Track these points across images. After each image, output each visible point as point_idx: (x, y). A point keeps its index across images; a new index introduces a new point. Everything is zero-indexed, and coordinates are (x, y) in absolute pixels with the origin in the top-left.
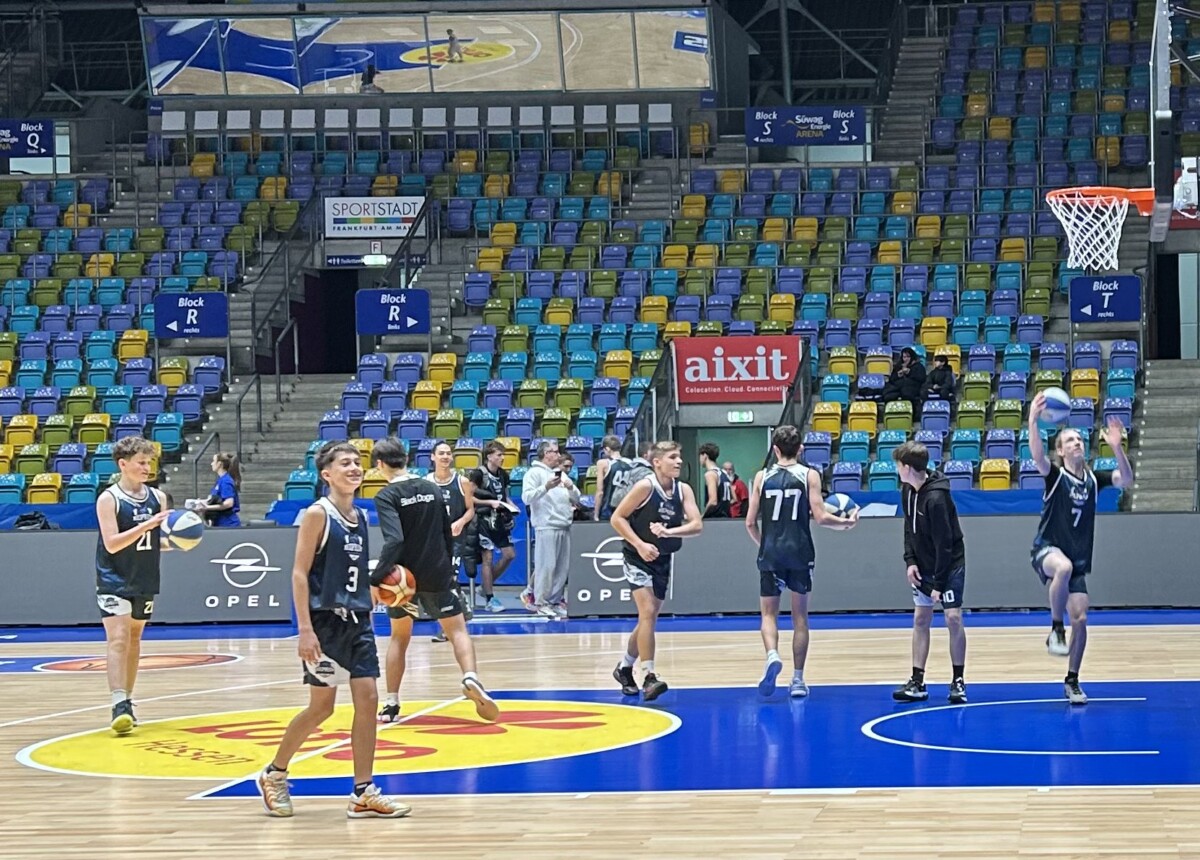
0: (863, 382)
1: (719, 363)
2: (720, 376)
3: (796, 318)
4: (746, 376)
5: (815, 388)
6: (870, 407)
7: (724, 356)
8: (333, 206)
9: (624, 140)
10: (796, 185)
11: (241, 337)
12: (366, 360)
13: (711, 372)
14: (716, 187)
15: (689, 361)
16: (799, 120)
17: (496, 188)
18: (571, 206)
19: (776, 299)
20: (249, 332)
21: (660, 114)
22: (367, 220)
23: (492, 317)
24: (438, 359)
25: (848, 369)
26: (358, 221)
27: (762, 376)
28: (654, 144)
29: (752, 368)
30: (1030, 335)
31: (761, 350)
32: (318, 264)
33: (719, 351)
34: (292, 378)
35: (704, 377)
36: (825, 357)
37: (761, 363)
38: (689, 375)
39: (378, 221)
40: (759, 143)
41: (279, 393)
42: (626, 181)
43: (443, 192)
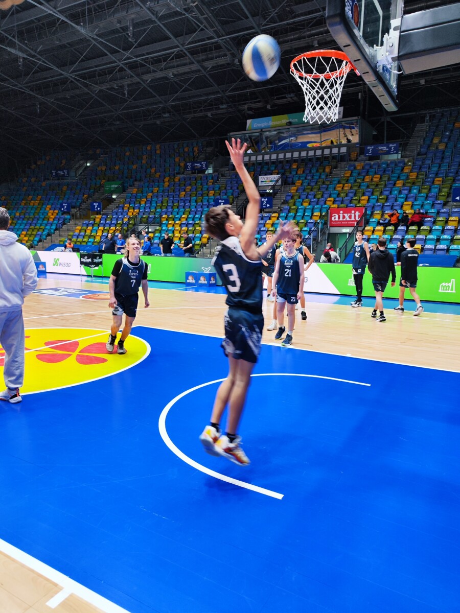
0: (382, 221)
1: (341, 215)
2: (341, 219)
3: (368, 203)
4: (348, 219)
5: (367, 223)
6: (381, 228)
8: (261, 178)
9: (334, 158)
10: (376, 167)
13: (339, 218)
14: (355, 168)
15: (333, 215)
16: (380, 148)
17: (300, 172)
18: (316, 175)
19: (363, 198)
20: (236, 209)
21: (343, 150)
22: (268, 181)
23: (290, 204)
24: (274, 215)
25: (378, 217)
26: (266, 182)
27: (353, 219)
28: (341, 158)
29: (350, 217)
30: (438, 206)
33: (341, 212)
35: (337, 219)
36: (372, 213)
37: (353, 215)
38: (333, 219)
39: (271, 181)
40: (368, 155)
42: (332, 168)
43: (288, 174)
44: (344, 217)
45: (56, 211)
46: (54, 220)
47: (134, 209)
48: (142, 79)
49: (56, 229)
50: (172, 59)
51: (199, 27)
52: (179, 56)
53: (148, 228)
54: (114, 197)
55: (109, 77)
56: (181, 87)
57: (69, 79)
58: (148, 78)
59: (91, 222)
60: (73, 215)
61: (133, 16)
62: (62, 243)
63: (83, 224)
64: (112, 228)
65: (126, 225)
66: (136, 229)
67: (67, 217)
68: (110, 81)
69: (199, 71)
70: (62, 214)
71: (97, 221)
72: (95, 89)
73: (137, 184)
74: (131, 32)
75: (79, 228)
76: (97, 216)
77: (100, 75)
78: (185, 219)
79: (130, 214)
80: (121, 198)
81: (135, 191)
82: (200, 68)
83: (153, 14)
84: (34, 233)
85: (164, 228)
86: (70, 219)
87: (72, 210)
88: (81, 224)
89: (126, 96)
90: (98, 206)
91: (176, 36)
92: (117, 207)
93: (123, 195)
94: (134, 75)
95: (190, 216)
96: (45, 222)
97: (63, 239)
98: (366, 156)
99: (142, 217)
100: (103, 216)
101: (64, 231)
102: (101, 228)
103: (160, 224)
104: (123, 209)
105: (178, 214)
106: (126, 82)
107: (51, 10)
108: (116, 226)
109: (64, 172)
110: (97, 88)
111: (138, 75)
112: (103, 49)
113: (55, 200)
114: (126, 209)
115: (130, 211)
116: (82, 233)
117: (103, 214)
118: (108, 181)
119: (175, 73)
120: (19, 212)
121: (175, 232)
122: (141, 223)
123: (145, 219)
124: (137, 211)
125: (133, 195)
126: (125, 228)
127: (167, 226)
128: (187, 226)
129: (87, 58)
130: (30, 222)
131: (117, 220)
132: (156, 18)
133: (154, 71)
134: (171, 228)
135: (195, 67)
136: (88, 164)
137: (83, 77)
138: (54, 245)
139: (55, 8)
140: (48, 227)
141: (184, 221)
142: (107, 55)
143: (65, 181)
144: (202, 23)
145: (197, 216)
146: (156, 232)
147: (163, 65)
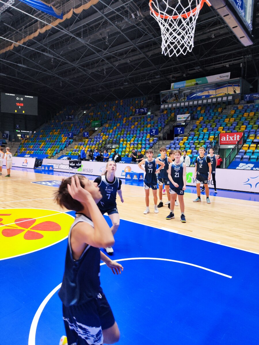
0: (255, 141)
1: (228, 138)
2: (227, 140)
3: (245, 129)
4: (232, 140)
5: (245, 142)
6: (255, 145)
7: (229, 136)
8: (178, 116)
9: (224, 103)
10: (252, 107)
11: (161, 135)
12: (175, 138)
13: (226, 139)
14: (237, 108)
15: (222, 137)
16: (254, 95)
17: (202, 112)
18: (212, 114)
19: (242, 126)
20: (162, 134)
21: (230, 98)
22: (182, 118)
23: (195, 131)
24: (185, 138)
25: (253, 138)
26: (181, 118)
27: (235, 139)
28: (229, 103)
29: (233, 138)
31: (235, 135)
32: (176, 125)
33: (228, 135)
34: (166, 141)
35: (225, 140)
36: (248, 136)
37: (235, 137)
38: (222, 140)
39: (184, 118)
40: (246, 101)
41: (163, 143)
42: (222, 109)
43: (195, 113)
44: (229, 138)
45: (66, 137)
46: (65, 142)
47: (106, 135)
48: (113, 65)
49: (65, 147)
50: (130, 52)
51: (144, 33)
52: (134, 50)
53: (112, 146)
54: (96, 129)
55: (96, 65)
56: (134, 67)
57: (76, 68)
58: (117, 64)
59: (83, 143)
60: (74, 139)
61: (108, 31)
62: (67, 154)
63: (79, 144)
64: (93, 146)
65: (101, 145)
66: (106, 147)
67: (71, 140)
68: (97, 67)
69: (144, 58)
70: (69, 139)
71: (86, 142)
72: (89, 72)
73: (108, 122)
74: (107, 39)
75: (76, 146)
76: (86, 140)
77: (92, 64)
78: (133, 141)
79: (103, 139)
80: (100, 130)
81: (107, 125)
82: (145, 56)
83: (119, 28)
84: (54, 149)
85: (121, 146)
86: (72, 142)
87: (74, 137)
88: (78, 144)
89: (105, 74)
90: (87, 134)
91: (131, 40)
92: (97, 135)
93: (101, 128)
94: (109, 63)
95: (136, 139)
96: (60, 143)
97: (68, 152)
98: (245, 101)
99: (110, 140)
100: (89, 140)
101: (69, 148)
102: (88, 146)
103: (119, 144)
104: (100, 135)
105: (129, 138)
106: (105, 67)
107: (66, 32)
108: (95, 145)
109: (72, 117)
110: (90, 71)
111: (111, 63)
112: (93, 50)
113: (66, 131)
114: (102, 136)
115: (104, 136)
116: (78, 149)
117: (90, 139)
118: (94, 121)
119: (131, 60)
120: (48, 138)
121: (127, 148)
122: (109, 143)
123: (111, 141)
124: (107, 136)
125: (106, 128)
126: (100, 146)
127: (123, 145)
128: (134, 144)
129: (86, 56)
130: (53, 143)
131: (96, 142)
132: (120, 30)
133: (120, 60)
134: (124, 146)
135: (142, 55)
136: (85, 112)
137: (83, 66)
138: (63, 155)
139: (68, 30)
140: (61, 146)
141: (132, 142)
142: (95, 53)
143: (72, 122)
144: (146, 31)
145: (140, 139)
146: (116, 148)
147: (125, 56)
